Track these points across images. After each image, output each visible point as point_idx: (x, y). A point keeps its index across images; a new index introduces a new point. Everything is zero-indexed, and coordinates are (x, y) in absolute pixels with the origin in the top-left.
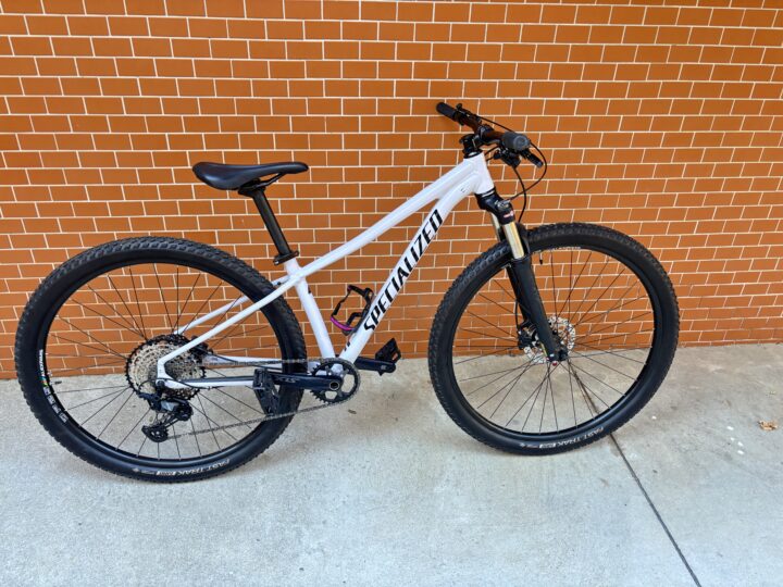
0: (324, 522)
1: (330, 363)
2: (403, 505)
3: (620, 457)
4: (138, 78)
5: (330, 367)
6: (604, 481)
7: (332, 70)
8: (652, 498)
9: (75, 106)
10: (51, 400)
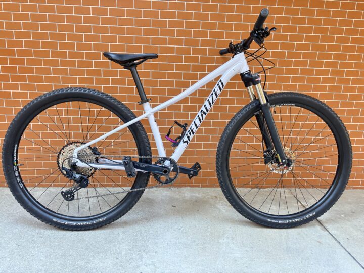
0: (156, 252)
1: (164, 160)
2: (202, 247)
3: (326, 232)
4: (83, 34)
5: (164, 162)
6: (319, 242)
7: (171, 33)
8: (349, 251)
9: (53, 45)
10: (17, 174)
